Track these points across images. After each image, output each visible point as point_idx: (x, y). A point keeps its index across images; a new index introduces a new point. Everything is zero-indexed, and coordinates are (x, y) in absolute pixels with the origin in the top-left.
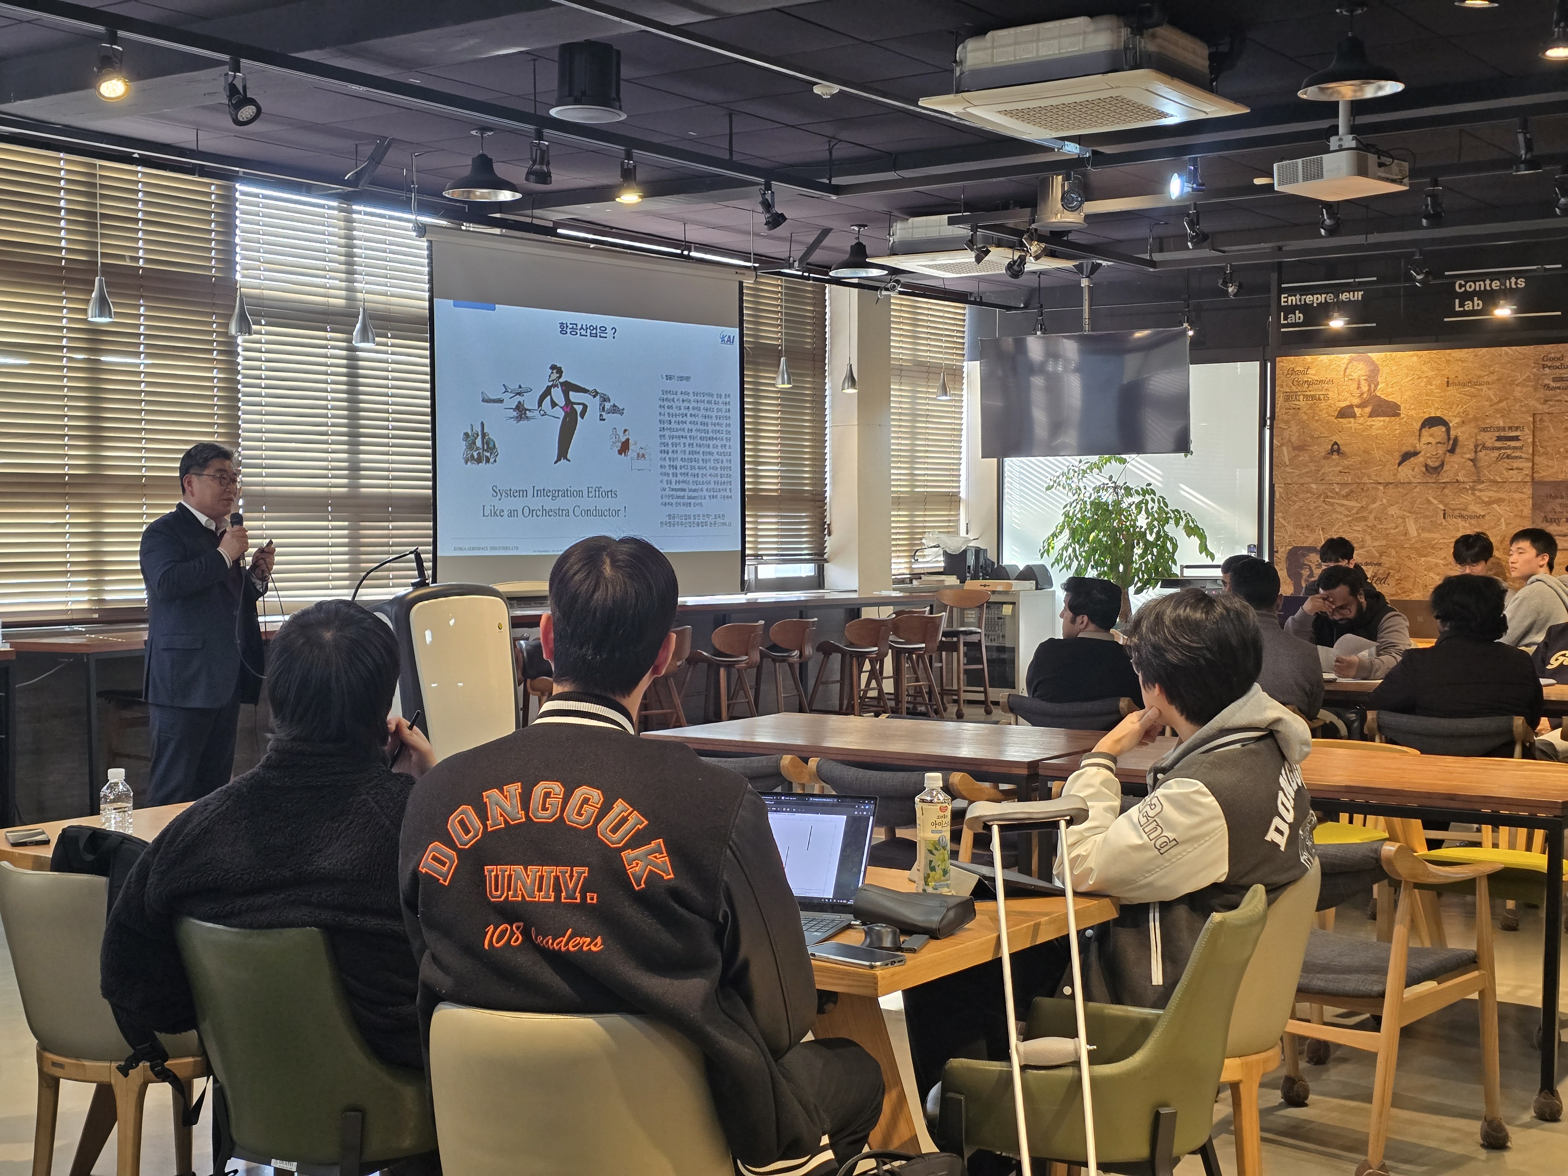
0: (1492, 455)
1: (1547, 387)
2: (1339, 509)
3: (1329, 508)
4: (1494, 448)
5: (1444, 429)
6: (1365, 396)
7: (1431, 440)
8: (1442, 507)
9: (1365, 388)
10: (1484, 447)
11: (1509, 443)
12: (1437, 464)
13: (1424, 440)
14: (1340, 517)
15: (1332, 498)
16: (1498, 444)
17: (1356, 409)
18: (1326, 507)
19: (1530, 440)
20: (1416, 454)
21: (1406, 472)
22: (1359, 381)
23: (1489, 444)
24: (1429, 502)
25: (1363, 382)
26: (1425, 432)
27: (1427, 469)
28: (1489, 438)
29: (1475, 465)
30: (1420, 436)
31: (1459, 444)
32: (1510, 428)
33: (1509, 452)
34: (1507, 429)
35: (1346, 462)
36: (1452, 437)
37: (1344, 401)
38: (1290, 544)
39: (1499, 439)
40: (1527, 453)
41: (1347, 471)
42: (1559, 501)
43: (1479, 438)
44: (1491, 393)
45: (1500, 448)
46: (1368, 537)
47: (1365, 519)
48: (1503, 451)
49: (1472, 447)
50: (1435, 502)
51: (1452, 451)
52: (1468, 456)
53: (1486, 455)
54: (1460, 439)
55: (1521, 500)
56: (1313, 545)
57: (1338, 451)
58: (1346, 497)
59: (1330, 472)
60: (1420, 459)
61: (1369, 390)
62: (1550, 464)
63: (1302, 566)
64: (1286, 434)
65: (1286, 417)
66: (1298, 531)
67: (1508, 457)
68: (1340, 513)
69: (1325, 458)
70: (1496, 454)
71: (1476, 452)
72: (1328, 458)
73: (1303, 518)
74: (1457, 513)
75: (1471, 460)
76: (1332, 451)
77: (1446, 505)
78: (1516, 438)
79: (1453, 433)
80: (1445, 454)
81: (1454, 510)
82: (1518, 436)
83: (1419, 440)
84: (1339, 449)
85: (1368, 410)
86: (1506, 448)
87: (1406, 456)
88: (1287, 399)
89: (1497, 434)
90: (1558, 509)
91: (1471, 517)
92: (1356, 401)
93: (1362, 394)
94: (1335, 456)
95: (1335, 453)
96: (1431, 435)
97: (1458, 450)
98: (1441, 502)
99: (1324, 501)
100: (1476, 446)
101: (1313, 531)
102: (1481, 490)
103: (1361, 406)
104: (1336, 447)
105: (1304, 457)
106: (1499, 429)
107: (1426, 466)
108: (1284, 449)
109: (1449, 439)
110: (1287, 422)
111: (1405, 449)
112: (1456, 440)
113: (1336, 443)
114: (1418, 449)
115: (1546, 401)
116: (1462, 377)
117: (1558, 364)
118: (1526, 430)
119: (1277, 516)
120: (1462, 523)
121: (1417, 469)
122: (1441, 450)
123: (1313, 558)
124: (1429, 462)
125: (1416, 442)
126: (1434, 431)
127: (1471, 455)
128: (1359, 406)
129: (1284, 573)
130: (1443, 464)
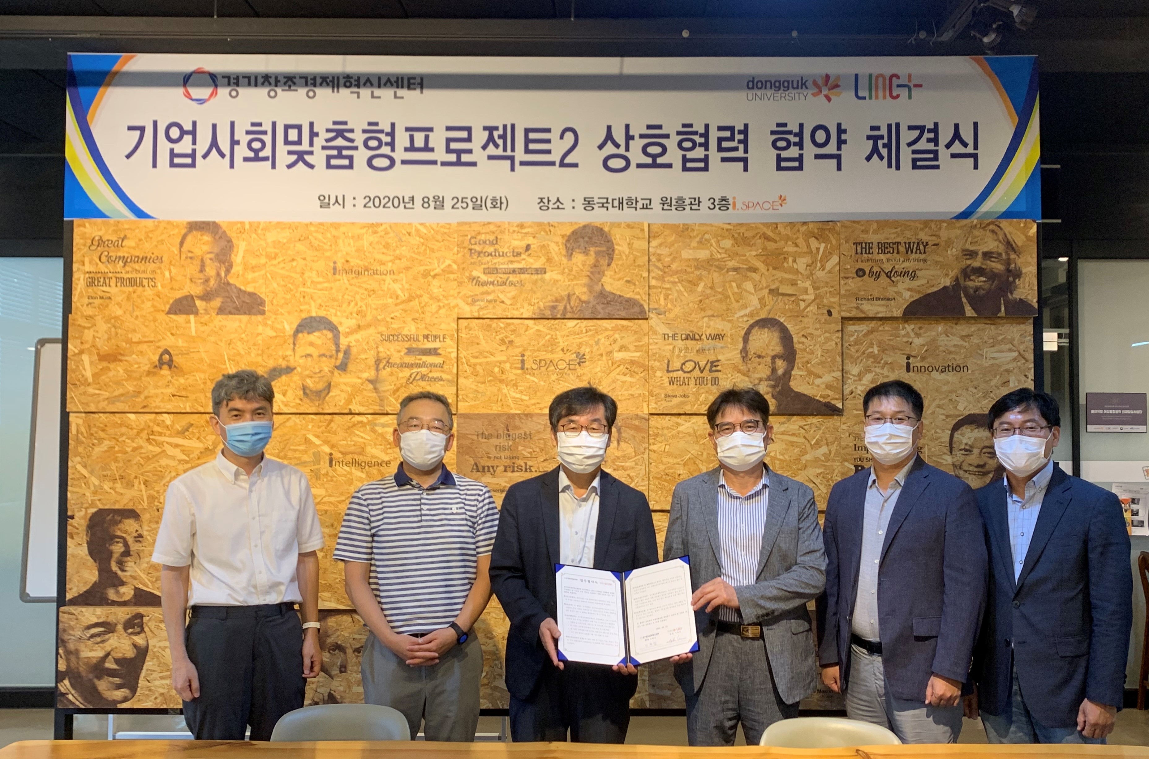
0: (401, 375)
1: (476, 281)
2: (170, 451)
3: (157, 450)
4: (404, 365)
5: (330, 335)
6: (212, 282)
7: (310, 350)
8: (327, 449)
9: (211, 271)
10: (389, 364)
11: (425, 358)
12: (321, 386)
13: (301, 350)
14: (172, 463)
15: (160, 434)
16: (410, 359)
17: (198, 303)
18: (151, 448)
19: (454, 355)
20: (289, 370)
22: (202, 260)
23: (396, 359)
24: (307, 441)
25: (208, 262)
26: (304, 337)
27: (305, 393)
28: (395, 351)
29: (376, 389)
30: (294, 344)
31: (352, 357)
32: (426, 337)
33: (424, 370)
34: (421, 338)
35: (182, 380)
36: (343, 347)
37: (180, 289)
38: (93, 505)
39: (410, 351)
40: (450, 372)
41: (183, 393)
42: (494, 441)
43: (381, 349)
44: (396, 287)
45: (411, 366)
48: (415, 370)
49: (372, 362)
50: (317, 442)
51: (343, 367)
52: (365, 375)
53: (391, 374)
54: (354, 351)
56: (130, 506)
57: (170, 364)
58: (182, 433)
59: (157, 396)
60: (295, 378)
61: (218, 274)
62: (480, 390)
63: (112, 538)
64: (88, 335)
65: (89, 311)
66: (107, 486)
67: (423, 377)
68: (173, 458)
69: (149, 373)
70: (406, 373)
71: (377, 370)
72: (154, 374)
73: (113, 466)
74: (349, 458)
75: (370, 381)
76: (161, 363)
77: (332, 447)
78: (433, 352)
79: (344, 342)
80: (332, 373)
81: (344, 454)
82: (436, 349)
83: (294, 349)
84: (171, 360)
85: (217, 303)
86: (419, 366)
88: (91, 283)
89: (407, 345)
90: (493, 453)
92: (197, 290)
93: (207, 281)
94: (165, 371)
95: (166, 367)
96: (311, 344)
97: (351, 367)
98: (326, 442)
99: (148, 440)
100: (378, 361)
101: (130, 485)
102: (384, 425)
103: (206, 297)
104: (166, 357)
105: (118, 370)
106: (410, 338)
107: (304, 388)
108: (85, 358)
109: (338, 351)
110: (88, 318)
111: (272, 363)
112: (347, 353)
113: (166, 352)
114: (292, 364)
115: (474, 301)
116: (355, 262)
117: (491, 249)
118: (448, 341)
119: (74, 462)
120: (357, 473)
121: (290, 393)
122: (326, 366)
123: (129, 526)
124: (309, 382)
125: (289, 352)
126: (315, 337)
127: (370, 374)
128: (202, 298)
129: (83, 551)
130: (329, 386)
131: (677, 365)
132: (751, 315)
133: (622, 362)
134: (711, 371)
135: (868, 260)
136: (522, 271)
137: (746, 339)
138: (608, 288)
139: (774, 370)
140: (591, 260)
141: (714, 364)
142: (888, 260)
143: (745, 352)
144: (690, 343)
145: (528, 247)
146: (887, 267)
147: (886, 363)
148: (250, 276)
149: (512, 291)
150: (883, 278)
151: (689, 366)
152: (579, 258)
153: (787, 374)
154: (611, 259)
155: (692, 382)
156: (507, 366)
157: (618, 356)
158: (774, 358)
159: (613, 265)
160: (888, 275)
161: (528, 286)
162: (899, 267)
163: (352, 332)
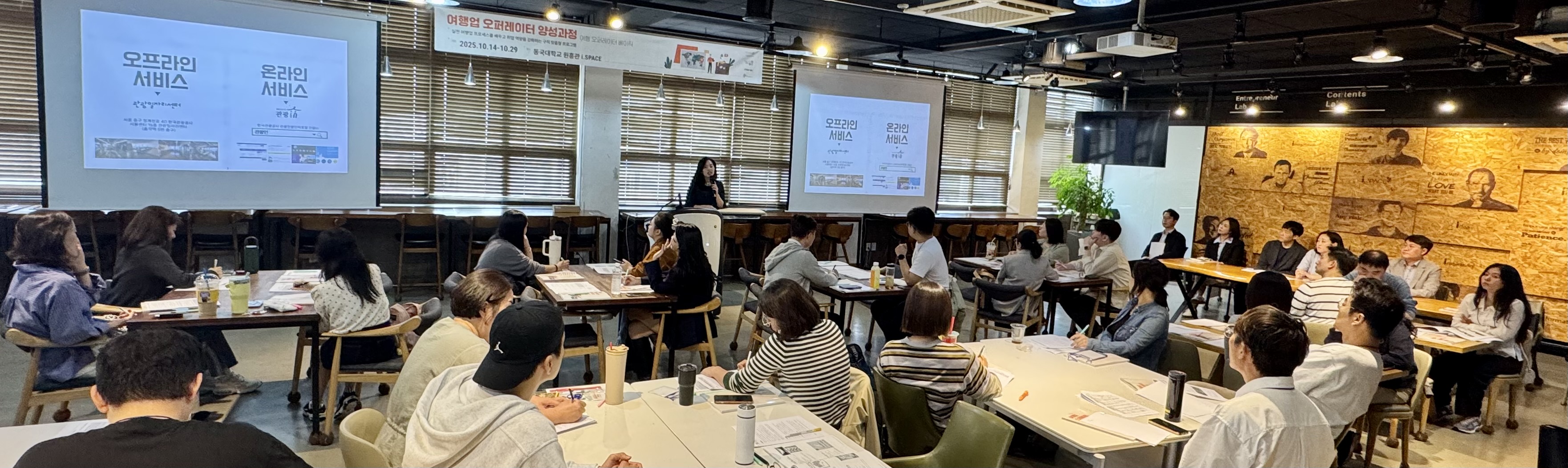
1: (1347, 149)
2: (1231, 200)
3: (1226, 199)
4: (1314, 178)
5: (1288, 166)
6: (1250, 147)
7: (1281, 171)
8: (1283, 204)
9: (1250, 143)
10: (1308, 177)
11: (1322, 176)
12: (1282, 183)
13: (1277, 171)
14: (1231, 204)
15: (1228, 195)
16: (1316, 176)
17: (1244, 154)
19: (1334, 175)
20: (1271, 177)
21: (1266, 186)
22: (1247, 140)
23: (1311, 176)
24: (1276, 201)
25: (1249, 141)
26: (1278, 167)
28: (1311, 173)
29: (1302, 185)
30: (1275, 169)
32: (1323, 169)
33: (1321, 180)
34: (1321, 169)
36: (1292, 170)
38: (1205, 214)
39: (1317, 173)
40: (1332, 182)
42: (1346, 207)
43: (1306, 172)
44: (1314, 151)
45: (1317, 178)
46: (1244, 215)
47: (1243, 206)
48: (1318, 180)
49: (1302, 176)
50: (1279, 201)
51: (1291, 177)
52: (1299, 181)
55: (1326, 205)
56: (1216, 216)
57: (1233, 173)
58: (1235, 195)
60: (1273, 180)
61: (1252, 145)
62: (1343, 189)
63: (1210, 225)
64: (1210, 163)
65: (1210, 155)
66: (1210, 209)
67: (1321, 183)
69: (1227, 176)
70: (1314, 181)
71: (1304, 179)
73: (1213, 203)
74: (1290, 208)
75: (1300, 183)
76: (1230, 173)
77: (1285, 204)
78: (1326, 174)
79: (1292, 169)
80: (1287, 179)
81: (1288, 206)
83: (1274, 171)
85: (1251, 154)
87: (1267, 178)
88: (1212, 146)
89: (1316, 171)
90: (1345, 211)
91: (1297, 211)
92: (1245, 150)
93: (1248, 147)
94: (1231, 175)
96: (1281, 169)
98: (1283, 202)
99: (1224, 196)
100: (1304, 176)
101: (1217, 209)
102: (1305, 198)
103: (1248, 152)
104: (1232, 171)
105: (1216, 174)
106: (1317, 169)
107: (1277, 184)
108: (1207, 170)
109: (1290, 171)
110: (1210, 157)
111: (1266, 174)
112: (1293, 172)
113: (1233, 169)
114: (1274, 175)
115: (1345, 156)
116: (1301, 142)
117: (1354, 138)
118: (1332, 171)
119: (1201, 201)
120: (1292, 213)
121: (1271, 185)
122: (1285, 176)
123: (1216, 222)
124: (1279, 182)
125: (1272, 172)
126: (1283, 166)
127: (1301, 180)
128: (1246, 152)
129: (1201, 227)
130: (1285, 184)
131: (1433, 185)
132: (1475, 166)
133: (1408, 182)
134: (1450, 188)
135: (1543, 146)
136: (1366, 146)
137: (1470, 176)
138: (1404, 154)
139: (1483, 190)
140: (1398, 142)
141: (1451, 186)
142: (1555, 146)
143: (1468, 182)
144: (1440, 176)
145: (1370, 137)
146: (1554, 149)
147: (1550, 190)
148: (1263, 145)
149: (1361, 153)
150: (1551, 154)
151: (1440, 185)
152: (1392, 142)
153: (1490, 191)
154: (1407, 142)
155: (1440, 192)
156: (1356, 181)
157: (1406, 179)
158: (1483, 185)
159: (1408, 144)
160: (1554, 152)
161: (1368, 152)
162: (1561, 150)
163: (1296, 165)
